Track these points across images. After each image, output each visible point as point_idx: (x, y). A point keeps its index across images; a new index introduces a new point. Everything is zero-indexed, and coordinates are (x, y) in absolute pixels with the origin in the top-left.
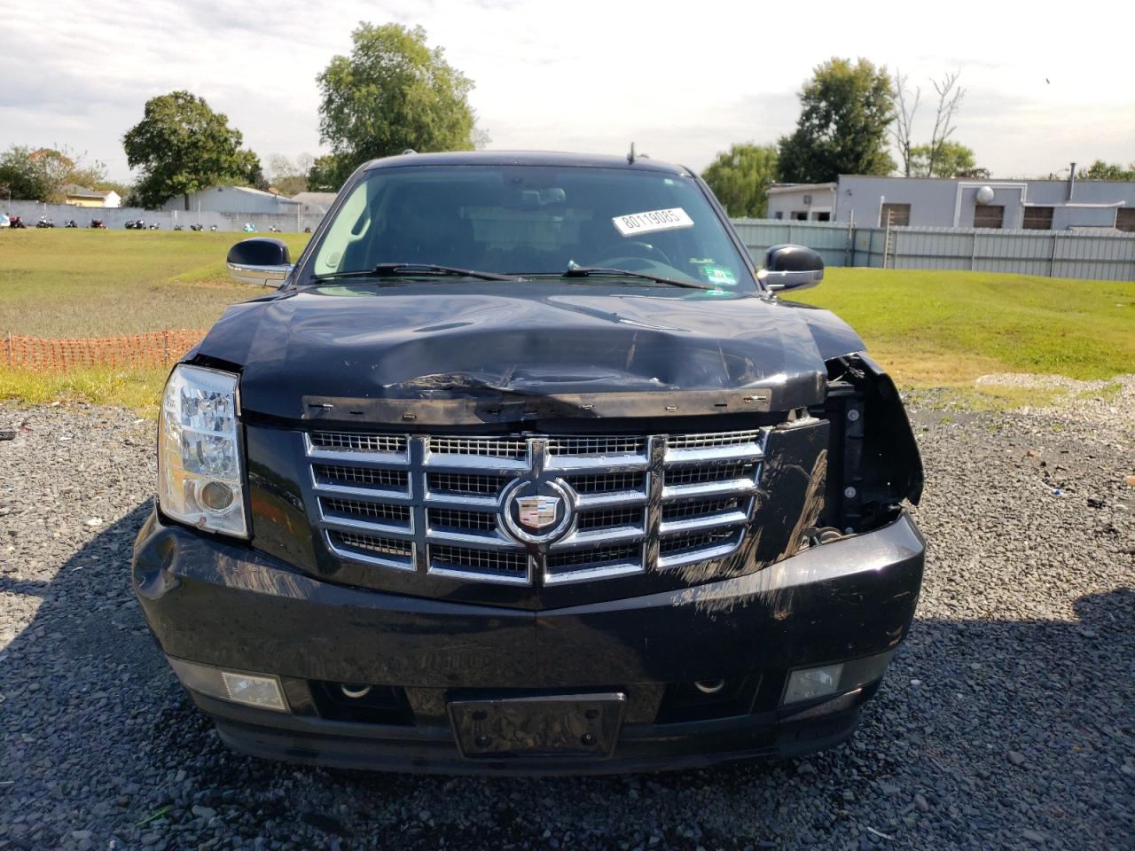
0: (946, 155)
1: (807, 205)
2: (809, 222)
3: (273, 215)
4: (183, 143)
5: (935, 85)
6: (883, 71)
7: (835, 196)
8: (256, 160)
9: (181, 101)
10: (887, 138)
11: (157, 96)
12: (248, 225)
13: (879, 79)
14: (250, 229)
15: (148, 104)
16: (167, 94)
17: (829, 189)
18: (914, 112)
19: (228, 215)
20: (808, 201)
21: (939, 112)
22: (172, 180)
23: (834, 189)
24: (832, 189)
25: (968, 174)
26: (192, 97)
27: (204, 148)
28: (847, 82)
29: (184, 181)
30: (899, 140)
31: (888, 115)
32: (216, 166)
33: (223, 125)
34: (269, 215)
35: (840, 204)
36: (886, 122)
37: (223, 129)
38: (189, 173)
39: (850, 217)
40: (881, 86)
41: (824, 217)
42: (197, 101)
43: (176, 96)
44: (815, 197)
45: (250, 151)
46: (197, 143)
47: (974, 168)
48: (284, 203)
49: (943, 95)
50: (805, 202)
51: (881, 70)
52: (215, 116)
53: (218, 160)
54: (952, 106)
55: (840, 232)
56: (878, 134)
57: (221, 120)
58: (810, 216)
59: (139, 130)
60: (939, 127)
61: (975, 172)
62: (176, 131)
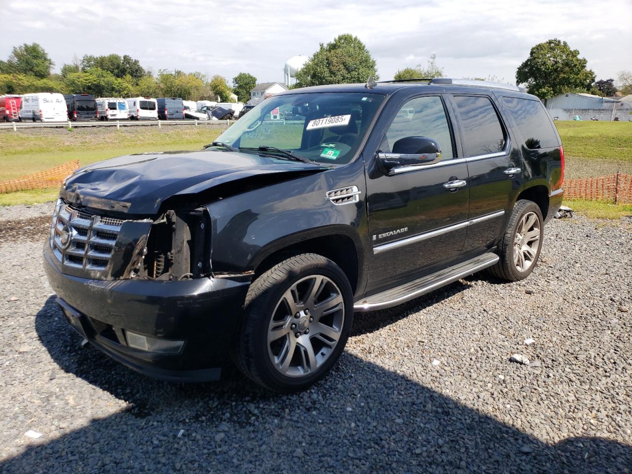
3: (596, 110)
4: (548, 70)
8: (594, 76)
9: (552, 45)
11: (538, 44)
12: (577, 117)
14: (578, 119)
15: (533, 49)
16: (545, 42)
19: (567, 110)
22: (538, 91)
26: (559, 42)
27: (562, 71)
29: (546, 91)
32: (567, 82)
33: (575, 56)
34: (594, 110)
37: (574, 59)
38: (549, 87)
42: (562, 44)
43: (550, 42)
45: (591, 71)
46: (557, 69)
48: (607, 102)
52: (571, 52)
53: (569, 78)
57: (575, 54)
59: (525, 65)
62: (545, 62)
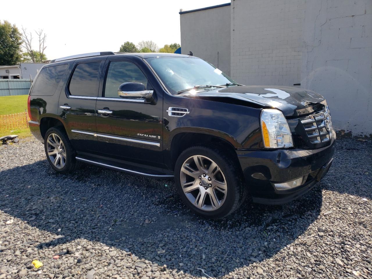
0: (36, 56)
1: (7, 74)
2: (10, 79)
5: (36, 32)
6: (14, 25)
7: (20, 69)
10: (21, 50)
13: (14, 29)
17: (17, 67)
18: (31, 41)
20: (7, 71)
21: (40, 41)
23: (19, 67)
24: (18, 67)
25: (46, 62)
28: (2, 28)
30: (28, 50)
31: (20, 41)
35: (23, 73)
36: (20, 44)
39: (30, 77)
40: (15, 31)
41: (16, 77)
44: (10, 70)
47: (47, 60)
49: (40, 36)
50: (7, 72)
51: (13, 25)
54: (44, 39)
55: (27, 82)
56: (17, 48)
58: (10, 77)
60: (41, 46)
61: (48, 61)
